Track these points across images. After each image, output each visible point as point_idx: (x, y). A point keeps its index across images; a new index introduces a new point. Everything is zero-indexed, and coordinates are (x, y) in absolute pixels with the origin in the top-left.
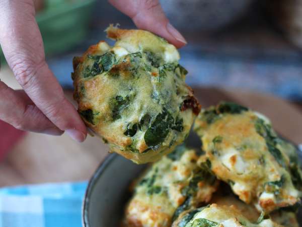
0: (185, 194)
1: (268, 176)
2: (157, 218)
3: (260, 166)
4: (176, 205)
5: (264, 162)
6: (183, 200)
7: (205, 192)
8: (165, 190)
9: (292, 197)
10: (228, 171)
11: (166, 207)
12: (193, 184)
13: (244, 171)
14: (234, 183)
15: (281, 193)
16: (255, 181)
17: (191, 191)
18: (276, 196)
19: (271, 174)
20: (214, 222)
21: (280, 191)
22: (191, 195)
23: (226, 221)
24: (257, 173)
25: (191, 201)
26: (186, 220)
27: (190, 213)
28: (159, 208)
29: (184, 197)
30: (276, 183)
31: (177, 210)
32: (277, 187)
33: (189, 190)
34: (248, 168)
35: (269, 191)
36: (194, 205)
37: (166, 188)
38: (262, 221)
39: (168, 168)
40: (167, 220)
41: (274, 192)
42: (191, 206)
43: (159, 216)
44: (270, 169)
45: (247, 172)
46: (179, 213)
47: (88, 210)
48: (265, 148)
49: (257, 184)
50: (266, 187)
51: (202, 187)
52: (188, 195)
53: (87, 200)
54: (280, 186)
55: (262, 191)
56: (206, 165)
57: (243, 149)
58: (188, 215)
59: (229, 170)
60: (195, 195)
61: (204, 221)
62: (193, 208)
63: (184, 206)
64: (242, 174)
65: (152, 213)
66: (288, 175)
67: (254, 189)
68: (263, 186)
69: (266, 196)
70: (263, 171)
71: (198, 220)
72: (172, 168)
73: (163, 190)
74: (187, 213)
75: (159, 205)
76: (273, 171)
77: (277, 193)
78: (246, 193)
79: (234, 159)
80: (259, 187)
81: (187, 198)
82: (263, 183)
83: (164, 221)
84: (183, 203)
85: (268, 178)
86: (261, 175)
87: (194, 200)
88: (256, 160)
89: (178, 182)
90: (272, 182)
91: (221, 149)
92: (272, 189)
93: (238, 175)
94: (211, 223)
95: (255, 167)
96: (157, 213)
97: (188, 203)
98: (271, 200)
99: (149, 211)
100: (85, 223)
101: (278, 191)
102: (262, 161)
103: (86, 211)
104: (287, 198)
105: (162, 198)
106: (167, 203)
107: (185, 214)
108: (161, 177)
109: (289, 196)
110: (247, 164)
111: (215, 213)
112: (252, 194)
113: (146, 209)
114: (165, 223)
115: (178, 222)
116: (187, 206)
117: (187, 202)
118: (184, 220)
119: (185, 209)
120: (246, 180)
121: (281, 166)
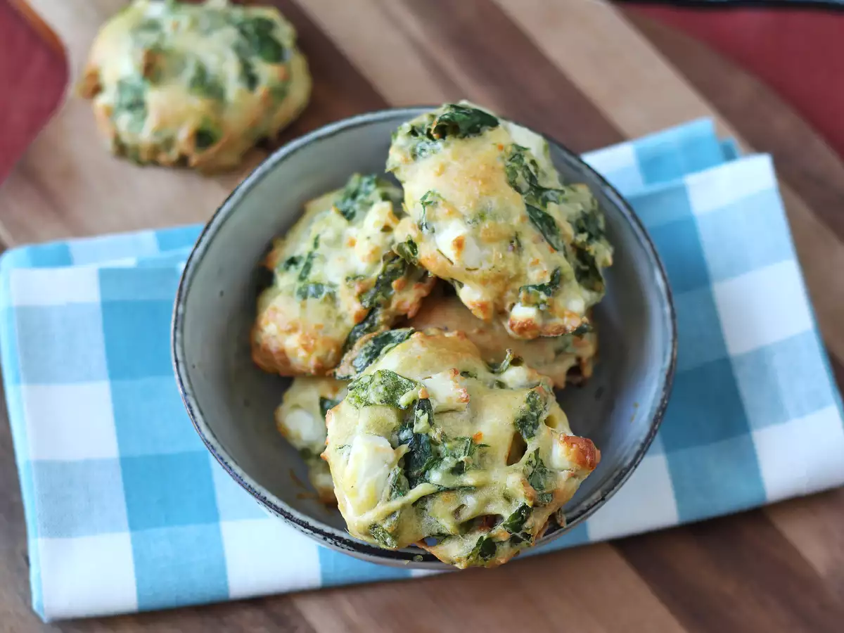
0: (367, 304)
1: (526, 275)
2: (315, 347)
3: (511, 255)
4: (350, 322)
5: (519, 245)
6: (365, 313)
7: (407, 298)
8: (331, 290)
9: (572, 315)
10: (449, 265)
11: (333, 324)
12: (383, 284)
13: (481, 265)
14: (461, 285)
15: (551, 307)
16: (501, 282)
17: (380, 298)
18: (542, 313)
19: (533, 270)
20: (410, 381)
21: (547, 304)
22: (378, 305)
23: (435, 377)
24: (506, 268)
25: (380, 317)
26: (367, 355)
27: (375, 340)
28: (319, 327)
29: (365, 308)
30: (541, 287)
31: (353, 331)
32: (543, 296)
33: (375, 295)
34: (488, 259)
35: (528, 302)
36: (385, 322)
37: (331, 285)
38: (507, 368)
39: (338, 241)
40: (333, 351)
41: (537, 305)
42: (379, 326)
43: (319, 343)
44: (531, 260)
45: (486, 267)
46: (355, 338)
47: (182, 331)
48: (523, 219)
49: (506, 288)
50: (522, 295)
51: (401, 288)
52: (374, 305)
53: (181, 309)
54: (548, 294)
55: (514, 301)
56: (407, 249)
57: (479, 221)
58: (371, 343)
59: (452, 263)
60: (387, 304)
61: (393, 376)
62: (383, 330)
63: (367, 325)
64: (476, 269)
65: (305, 337)
66: (568, 268)
67: (500, 296)
68: (518, 292)
69: (522, 313)
70: (516, 264)
71: (382, 373)
72: (346, 241)
73: (326, 290)
74: (371, 339)
75: (319, 321)
76: (536, 263)
77: (542, 307)
78: (483, 307)
79: (459, 244)
80: (510, 294)
81: (371, 311)
82: (517, 285)
83: (328, 351)
84: (365, 318)
85: (526, 277)
86: (512, 271)
87: (385, 314)
88: (505, 242)
89: (353, 278)
90: (534, 286)
91: (436, 219)
92: (533, 299)
93: (468, 272)
94: (405, 381)
95: (501, 256)
96: (315, 339)
97: (374, 319)
98: (530, 320)
99: (300, 333)
100: (177, 361)
101: (544, 302)
102: (515, 243)
103: (178, 335)
104: (562, 316)
105: (325, 307)
106: (334, 317)
107: (366, 342)
108: (324, 260)
109: (566, 313)
110: (486, 252)
111: (416, 356)
112: (495, 305)
113: (293, 330)
114: (330, 357)
115: (353, 356)
116: (372, 325)
117: (371, 318)
118: (363, 354)
119: (368, 330)
120: (484, 282)
121: (554, 248)
